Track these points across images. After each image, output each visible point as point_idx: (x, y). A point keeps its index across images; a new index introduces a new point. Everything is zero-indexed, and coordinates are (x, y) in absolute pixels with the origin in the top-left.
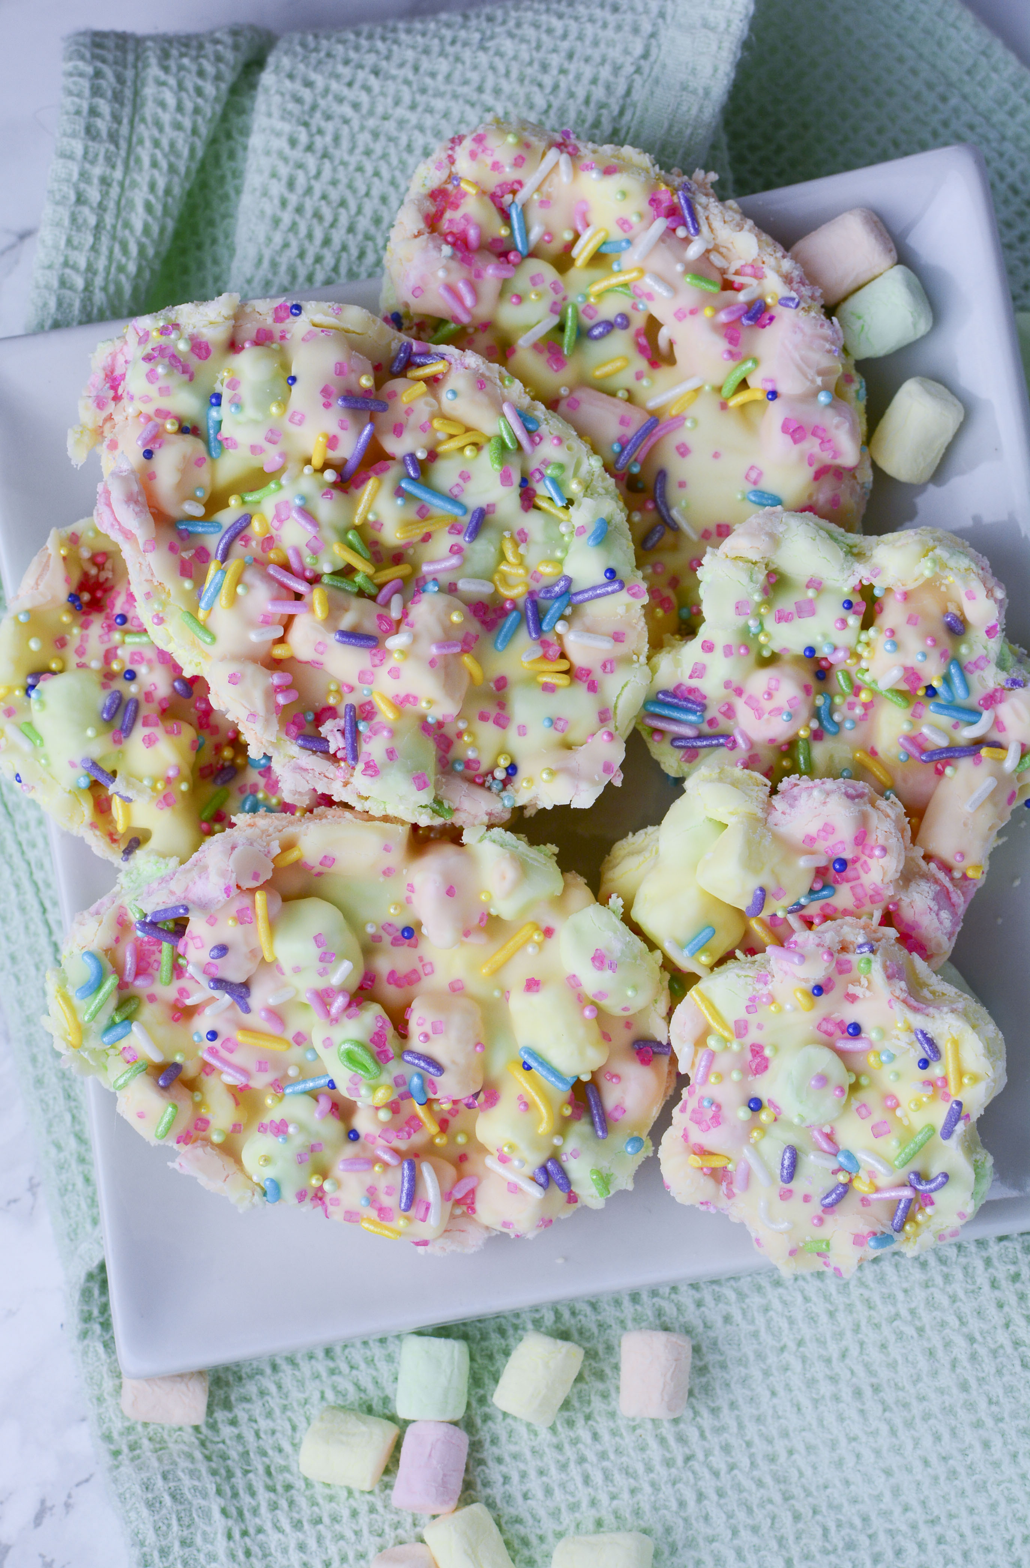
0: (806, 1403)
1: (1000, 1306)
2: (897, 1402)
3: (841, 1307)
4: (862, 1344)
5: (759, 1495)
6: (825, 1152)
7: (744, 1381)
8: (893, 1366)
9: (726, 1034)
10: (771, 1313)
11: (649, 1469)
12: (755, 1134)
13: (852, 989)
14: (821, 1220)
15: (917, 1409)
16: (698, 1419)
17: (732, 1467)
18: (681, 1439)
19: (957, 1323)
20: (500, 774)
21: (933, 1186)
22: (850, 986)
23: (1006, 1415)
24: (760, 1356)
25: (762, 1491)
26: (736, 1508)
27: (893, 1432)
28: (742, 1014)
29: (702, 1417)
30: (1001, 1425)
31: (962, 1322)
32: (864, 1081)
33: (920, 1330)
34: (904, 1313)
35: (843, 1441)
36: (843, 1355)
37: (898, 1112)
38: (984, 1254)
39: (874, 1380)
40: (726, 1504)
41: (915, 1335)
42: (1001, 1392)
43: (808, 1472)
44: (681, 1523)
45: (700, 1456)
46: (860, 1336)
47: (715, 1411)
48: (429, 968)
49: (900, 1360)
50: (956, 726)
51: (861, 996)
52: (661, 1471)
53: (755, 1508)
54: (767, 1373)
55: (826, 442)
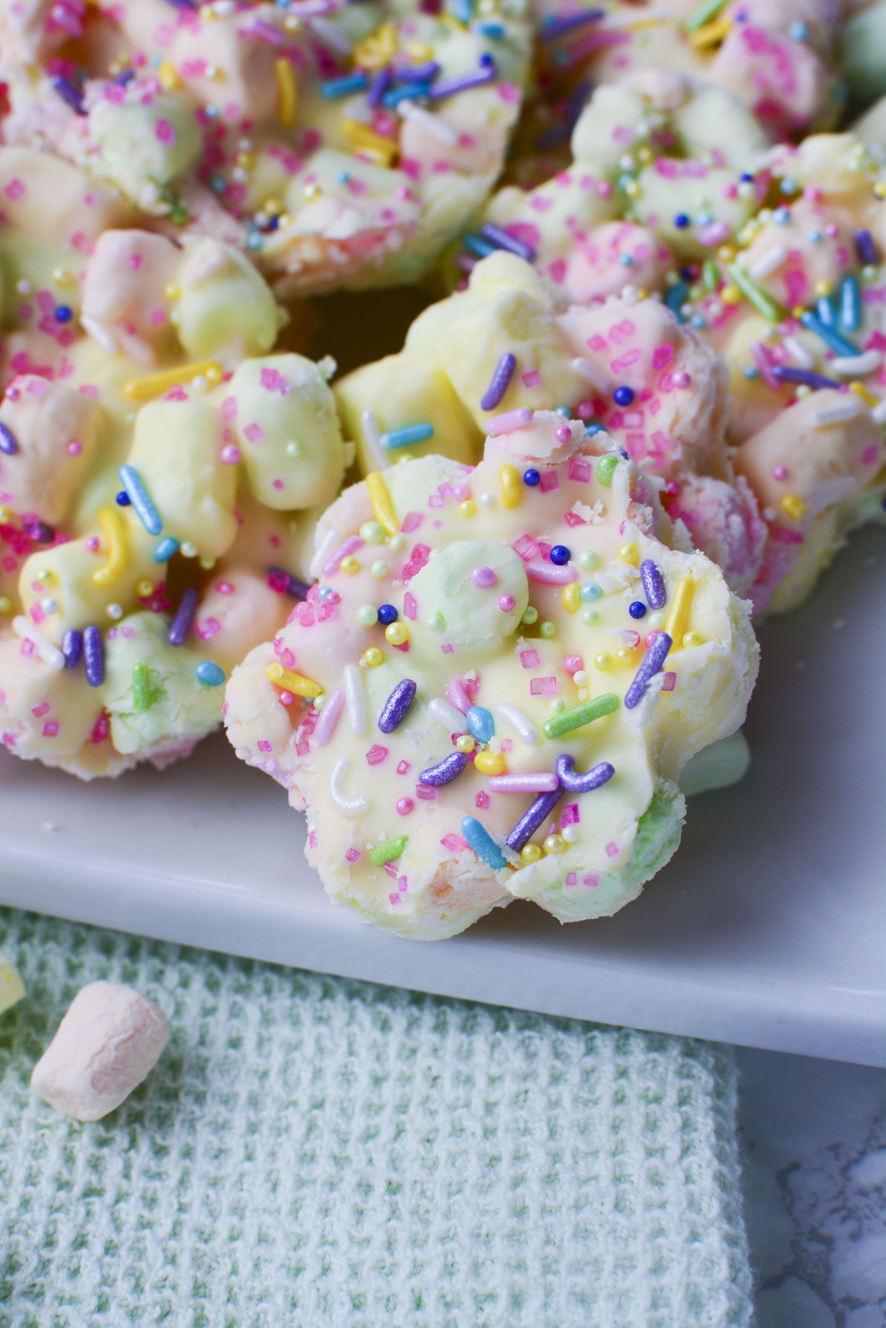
0: (287, 1180)
1: (615, 1128)
2: (414, 1212)
3: (394, 1075)
4: (400, 1132)
5: (162, 1273)
6: (456, 707)
7: (220, 1127)
8: (432, 1167)
9: (390, 527)
10: (296, 1055)
11: (31, 1179)
12: (370, 653)
13: (579, 509)
14: (410, 805)
15: (438, 1225)
16: (132, 1153)
17: (145, 1225)
18: (95, 1165)
19: (546, 1133)
20: (262, 219)
21: (586, 779)
22: (578, 504)
23: (563, 1267)
24: (254, 1102)
25: (169, 1268)
26: (120, 1277)
27: (390, 1245)
28: (419, 504)
29: (138, 1152)
30: (550, 1277)
31: (552, 1134)
32: (546, 627)
33: (489, 1133)
34: (477, 1106)
35: (315, 1239)
36: (369, 1136)
37: (578, 676)
38: (621, 1061)
39: (395, 1177)
40: (110, 1266)
41: (479, 1132)
42: (569, 1230)
43: (246, 1268)
44: (34, 1261)
45: (109, 1197)
46: (403, 1117)
47: (160, 1151)
48: (66, 370)
49: (442, 1161)
50: (831, 356)
51: (586, 518)
52: (46, 1188)
53: (147, 1288)
54: (253, 1128)
55: (784, 65)
